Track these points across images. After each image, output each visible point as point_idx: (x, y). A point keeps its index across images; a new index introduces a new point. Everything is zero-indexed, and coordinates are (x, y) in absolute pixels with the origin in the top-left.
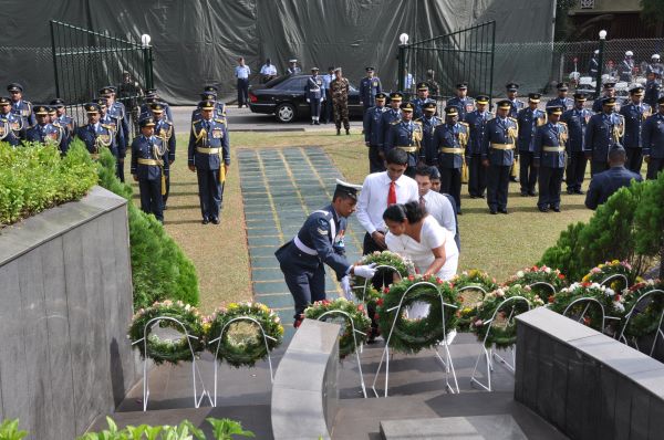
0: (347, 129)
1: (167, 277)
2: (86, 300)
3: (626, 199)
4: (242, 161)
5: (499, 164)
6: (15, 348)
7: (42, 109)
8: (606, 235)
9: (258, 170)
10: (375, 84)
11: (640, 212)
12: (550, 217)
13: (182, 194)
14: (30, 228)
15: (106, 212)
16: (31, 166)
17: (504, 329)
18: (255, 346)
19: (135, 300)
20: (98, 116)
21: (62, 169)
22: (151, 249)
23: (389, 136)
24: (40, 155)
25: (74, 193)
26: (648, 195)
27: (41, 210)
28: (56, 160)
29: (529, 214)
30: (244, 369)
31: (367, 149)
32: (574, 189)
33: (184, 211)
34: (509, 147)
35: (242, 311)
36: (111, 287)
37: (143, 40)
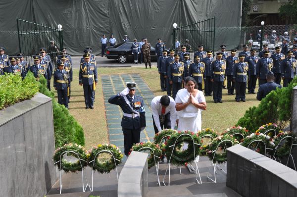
0: (150, 66)
1: (70, 133)
2: (34, 144)
3: (275, 96)
4: (103, 80)
5: (218, 80)
6: (2, 166)
7: (13, 58)
8: (266, 112)
9: (110, 84)
10: (162, 46)
11: (281, 102)
12: (241, 104)
13: (76, 96)
14: (8, 112)
15: (42, 104)
16: (9, 84)
17: (221, 154)
18: (110, 164)
19: (56, 144)
20: (39, 61)
21: (23, 85)
22: (63, 121)
23: (169, 69)
24: (13, 79)
25: (28, 96)
26: (284, 94)
27: (13, 104)
28: (20, 81)
29: (231, 103)
30: (105, 174)
31: (160, 74)
32: (251, 91)
33: (77, 103)
34: (222, 73)
35: (104, 148)
36: (45, 138)
37: (59, 27)
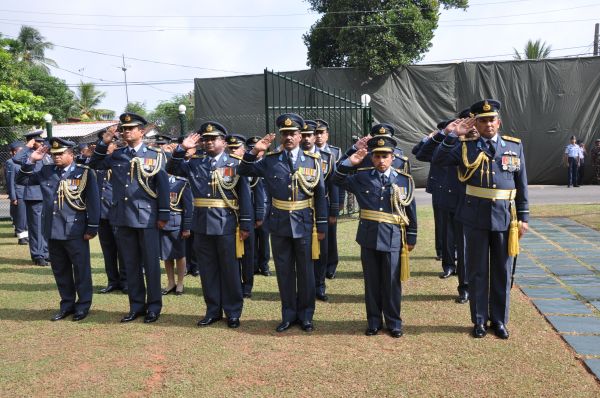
37: (363, 101)
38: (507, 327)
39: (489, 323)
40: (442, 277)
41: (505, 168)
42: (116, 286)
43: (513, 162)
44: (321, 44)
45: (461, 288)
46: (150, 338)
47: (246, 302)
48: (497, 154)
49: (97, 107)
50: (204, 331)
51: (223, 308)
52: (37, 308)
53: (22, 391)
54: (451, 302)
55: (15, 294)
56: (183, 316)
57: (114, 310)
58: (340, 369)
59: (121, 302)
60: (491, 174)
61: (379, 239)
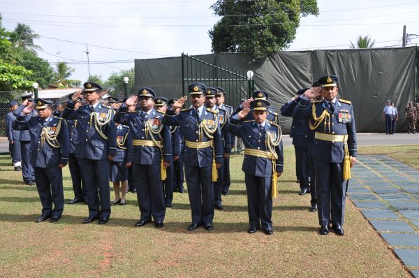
38: (343, 227)
39: (331, 225)
40: (300, 194)
41: (340, 121)
42: (80, 199)
43: (345, 117)
44: (221, 37)
45: (313, 202)
46: (103, 234)
47: (168, 210)
48: (336, 111)
49: (69, 78)
50: (139, 230)
51: (152, 215)
52: (26, 213)
53: (15, 269)
54: (306, 211)
55: (12, 204)
56: (124, 219)
57: (78, 215)
58: (231, 255)
59: (83, 210)
60: (331, 125)
61: (257, 168)
